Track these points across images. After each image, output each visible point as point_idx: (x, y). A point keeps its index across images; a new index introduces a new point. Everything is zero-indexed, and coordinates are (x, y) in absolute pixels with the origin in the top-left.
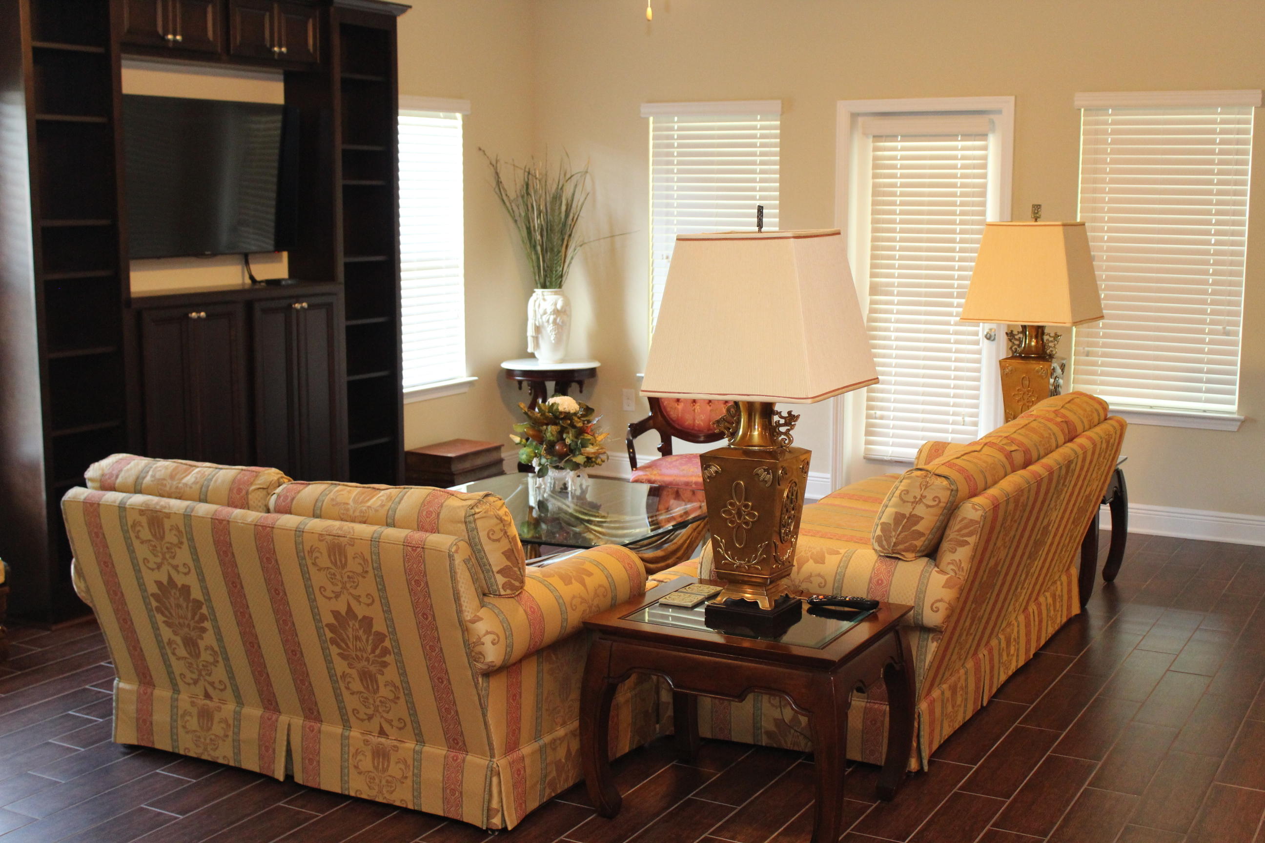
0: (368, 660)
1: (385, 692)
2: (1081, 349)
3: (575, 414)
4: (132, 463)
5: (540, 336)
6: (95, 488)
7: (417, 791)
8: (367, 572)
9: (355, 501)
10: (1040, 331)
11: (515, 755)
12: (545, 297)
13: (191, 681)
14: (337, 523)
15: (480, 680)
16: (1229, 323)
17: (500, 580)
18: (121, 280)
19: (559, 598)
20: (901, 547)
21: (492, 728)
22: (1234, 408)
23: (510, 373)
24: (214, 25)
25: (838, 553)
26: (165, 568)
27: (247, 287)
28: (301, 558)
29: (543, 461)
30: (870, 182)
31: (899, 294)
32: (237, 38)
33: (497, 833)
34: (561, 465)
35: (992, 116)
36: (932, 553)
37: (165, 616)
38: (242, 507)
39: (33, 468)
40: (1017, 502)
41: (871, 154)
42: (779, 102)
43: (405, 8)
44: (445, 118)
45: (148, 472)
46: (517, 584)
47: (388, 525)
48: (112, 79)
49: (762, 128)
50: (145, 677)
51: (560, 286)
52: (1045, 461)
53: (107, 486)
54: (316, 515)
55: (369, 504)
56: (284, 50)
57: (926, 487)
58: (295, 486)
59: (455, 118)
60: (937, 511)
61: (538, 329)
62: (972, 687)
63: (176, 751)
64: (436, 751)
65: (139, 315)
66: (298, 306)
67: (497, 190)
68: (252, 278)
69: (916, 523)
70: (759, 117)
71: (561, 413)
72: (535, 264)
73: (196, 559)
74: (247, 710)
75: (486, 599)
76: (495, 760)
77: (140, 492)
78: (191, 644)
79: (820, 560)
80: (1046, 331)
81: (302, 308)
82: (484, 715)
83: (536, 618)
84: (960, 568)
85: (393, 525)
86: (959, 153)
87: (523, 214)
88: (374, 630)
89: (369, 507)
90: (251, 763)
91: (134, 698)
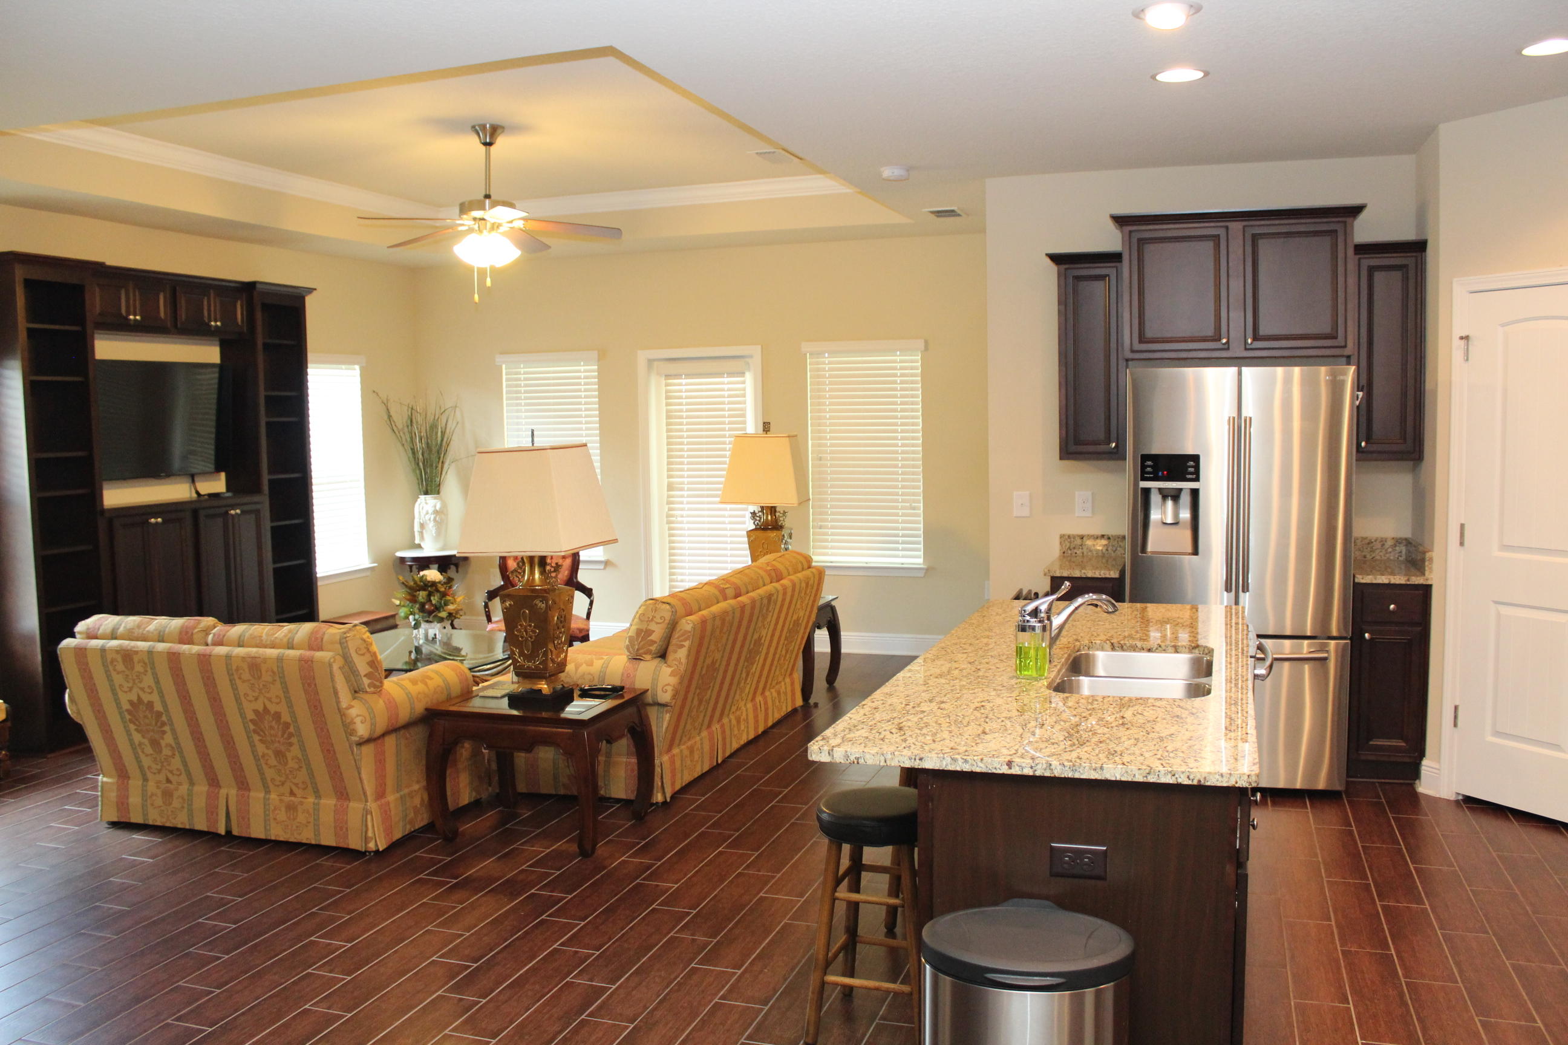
0: (279, 742)
1: (292, 764)
2: (815, 524)
3: (440, 582)
4: (110, 619)
5: (424, 531)
6: (82, 638)
7: (317, 833)
8: (275, 680)
9: (267, 634)
10: (773, 510)
11: (383, 801)
12: (428, 501)
13: (156, 771)
14: (254, 650)
15: (355, 749)
16: (914, 501)
17: (366, 681)
18: (96, 497)
19: (408, 694)
20: (641, 651)
21: (365, 782)
22: (921, 561)
23: (402, 560)
24: (165, 306)
25: (602, 658)
26: (135, 690)
27: (193, 499)
28: (230, 674)
29: (417, 617)
30: (664, 408)
31: (689, 490)
32: (183, 315)
33: (372, 854)
34: (431, 619)
35: (747, 360)
36: (663, 655)
37: (136, 725)
38: (188, 644)
39: (31, 638)
40: (723, 621)
41: (664, 389)
42: (596, 352)
43: (311, 290)
44: (346, 369)
45: (121, 625)
46: (378, 684)
47: (289, 648)
48: (86, 348)
49: (585, 371)
50: (123, 774)
51: (438, 493)
52: (751, 594)
53: (91, 635)
54: (239, 646)
55: (276, 635)
56: (219, 324)
57: (656, 611)
58: (225, 628)
59: (355, 369)
60: (664, 626)
61: (422, 526)
62: (707, 748)
63: (147, 822)
64: (329, 802)
65: (110, 521)
66: (233, 512)
67: (388, 422)
68: (198, 493)
69: (650, 635)
70: (582, 363)
71: (429, 582)
72: (419, 477)
73: (157, 682)
74: (196, 788)
75: (357, 695)
76: (368, 804)
77: (116, 638)
78: (155, 744)
79: (590, 664)
80: (778, 509)
81: (237, 514)
82: (359, 773)
83: (392, 706)
84: (680, 663)
85: (292, 648)
86: (726, 387)
87: (409, 439)
88: (282, 720)
89: (276, 638)
90: (201, 825)
91: (115, 787)
